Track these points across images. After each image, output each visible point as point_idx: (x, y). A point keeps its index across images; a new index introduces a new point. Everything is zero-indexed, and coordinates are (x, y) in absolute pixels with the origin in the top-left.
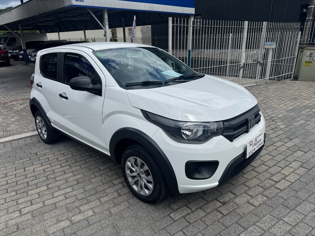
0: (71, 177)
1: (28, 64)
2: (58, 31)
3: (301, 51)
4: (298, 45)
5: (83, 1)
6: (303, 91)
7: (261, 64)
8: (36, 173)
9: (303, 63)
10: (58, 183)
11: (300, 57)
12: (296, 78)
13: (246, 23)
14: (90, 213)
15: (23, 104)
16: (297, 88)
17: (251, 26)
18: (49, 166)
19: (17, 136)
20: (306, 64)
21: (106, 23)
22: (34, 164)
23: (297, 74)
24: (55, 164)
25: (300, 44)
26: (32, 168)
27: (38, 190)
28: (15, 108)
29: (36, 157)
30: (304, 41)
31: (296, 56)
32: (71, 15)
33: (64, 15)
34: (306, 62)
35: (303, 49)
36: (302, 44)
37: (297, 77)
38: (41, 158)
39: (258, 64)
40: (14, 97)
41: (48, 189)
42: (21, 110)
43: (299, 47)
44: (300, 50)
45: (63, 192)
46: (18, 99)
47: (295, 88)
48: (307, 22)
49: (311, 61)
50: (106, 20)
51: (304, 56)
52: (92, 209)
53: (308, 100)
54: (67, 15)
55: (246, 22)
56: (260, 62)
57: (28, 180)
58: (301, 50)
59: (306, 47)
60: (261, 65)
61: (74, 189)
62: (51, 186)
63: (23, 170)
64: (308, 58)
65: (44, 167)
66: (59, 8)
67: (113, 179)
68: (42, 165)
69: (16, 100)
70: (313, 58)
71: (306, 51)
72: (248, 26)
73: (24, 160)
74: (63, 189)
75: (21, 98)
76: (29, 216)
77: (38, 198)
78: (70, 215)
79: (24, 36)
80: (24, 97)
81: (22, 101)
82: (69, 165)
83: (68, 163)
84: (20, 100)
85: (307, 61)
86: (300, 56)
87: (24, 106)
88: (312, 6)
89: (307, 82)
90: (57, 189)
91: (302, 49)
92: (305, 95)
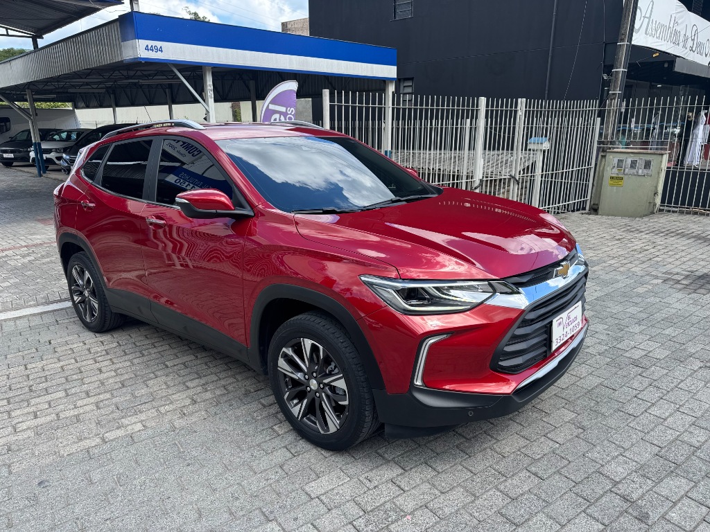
0: (112, 377)
1: (44, 175)
2: (114, 106)
3: (602, 156)
4: (596, 145)
5: (162, 51)
6: (593, 235)
7: (517, 181)
8: (47, 373)
9: (607, 181)
10: (85, 387)
11: (601, 169)
12: (595, 210)
13: (483, 100)
14: (139, 426)
15: (28, 255)
16: (585, 228)
17: (492, 106)
18: (73, 361)
19: (13, 312)
20: (612, 182)
21: (209, 94)
22: (45, 358)
23: (597, 203)
24: (84, 358)
25: (599, 143)
26: (39, 365)
27: (48, 398)
28: (12, 263)
29: (49, 346)
30: (606, 137)
31: (593, 165)
32: (139, 73)
33: (125, 73)
34: (612, 178)
35: (606, 151)
36: (603, 143)
37: (596, 207)
38: (58, 350)
39: (512, 180)
40: (9, 241)
41: (67, 395)
42: (24, 266)
43: (598, 149)
44: (601, 154)
45: (92, 400)
46: (18, 245)
47: (582, 229)
48: (611, 100)
49: (620, 176)
50: (209, 88)
51: (609, 165)
52: (141, 422)
53: (595, 250)
54: (132, 73)
55: (483, 98)
56: (514, 178)
57: (31, 383)
58: (603, 154)
59: (610, 148)
60: (518, 184)
61: (115, 394)
62: (73, 391)
63: (23, 368)
64: (615, 170)
65: (62, 363)
66: (112, 62)
67: (188, 379)
68: (59, 360)
69: (15, 248)
70: (624, 170)
71: (611, 157)
72: (487, 106)
73: (26, 352)
74: (94, 395)
75: (24, 244)
76: (30, 433)
77: (47, 409)
78: (103, 431)
79: (36, 115)
80: (30, 243)
81: (26, 249)
82: (111, 359)
83: (109, 357)
84: (22, 247)
85: (613, 175)
86: (600, 167)
87: (29, 258)
88: (620, 68)
89: (610, 217)
90: (83, 395)
91: (603, 151)
92: (593, 242)
